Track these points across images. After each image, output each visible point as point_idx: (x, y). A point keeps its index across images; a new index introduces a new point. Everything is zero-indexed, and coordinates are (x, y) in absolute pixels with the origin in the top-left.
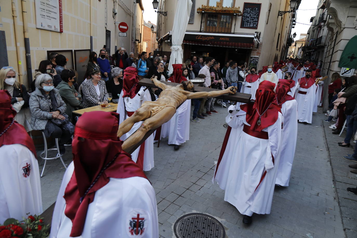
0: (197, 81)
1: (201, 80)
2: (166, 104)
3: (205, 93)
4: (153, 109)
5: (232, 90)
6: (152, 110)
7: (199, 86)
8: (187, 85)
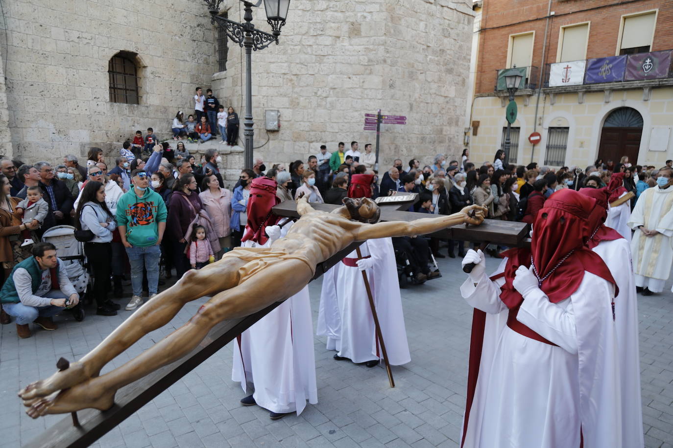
0: (396, 200)
1: (405, 197)
2: (284, 254)
3: (399, 225)
4: (246, 266)
5: (472, 215)
6: (242, 269)
7: (398, 210)
8: (358, 208)
